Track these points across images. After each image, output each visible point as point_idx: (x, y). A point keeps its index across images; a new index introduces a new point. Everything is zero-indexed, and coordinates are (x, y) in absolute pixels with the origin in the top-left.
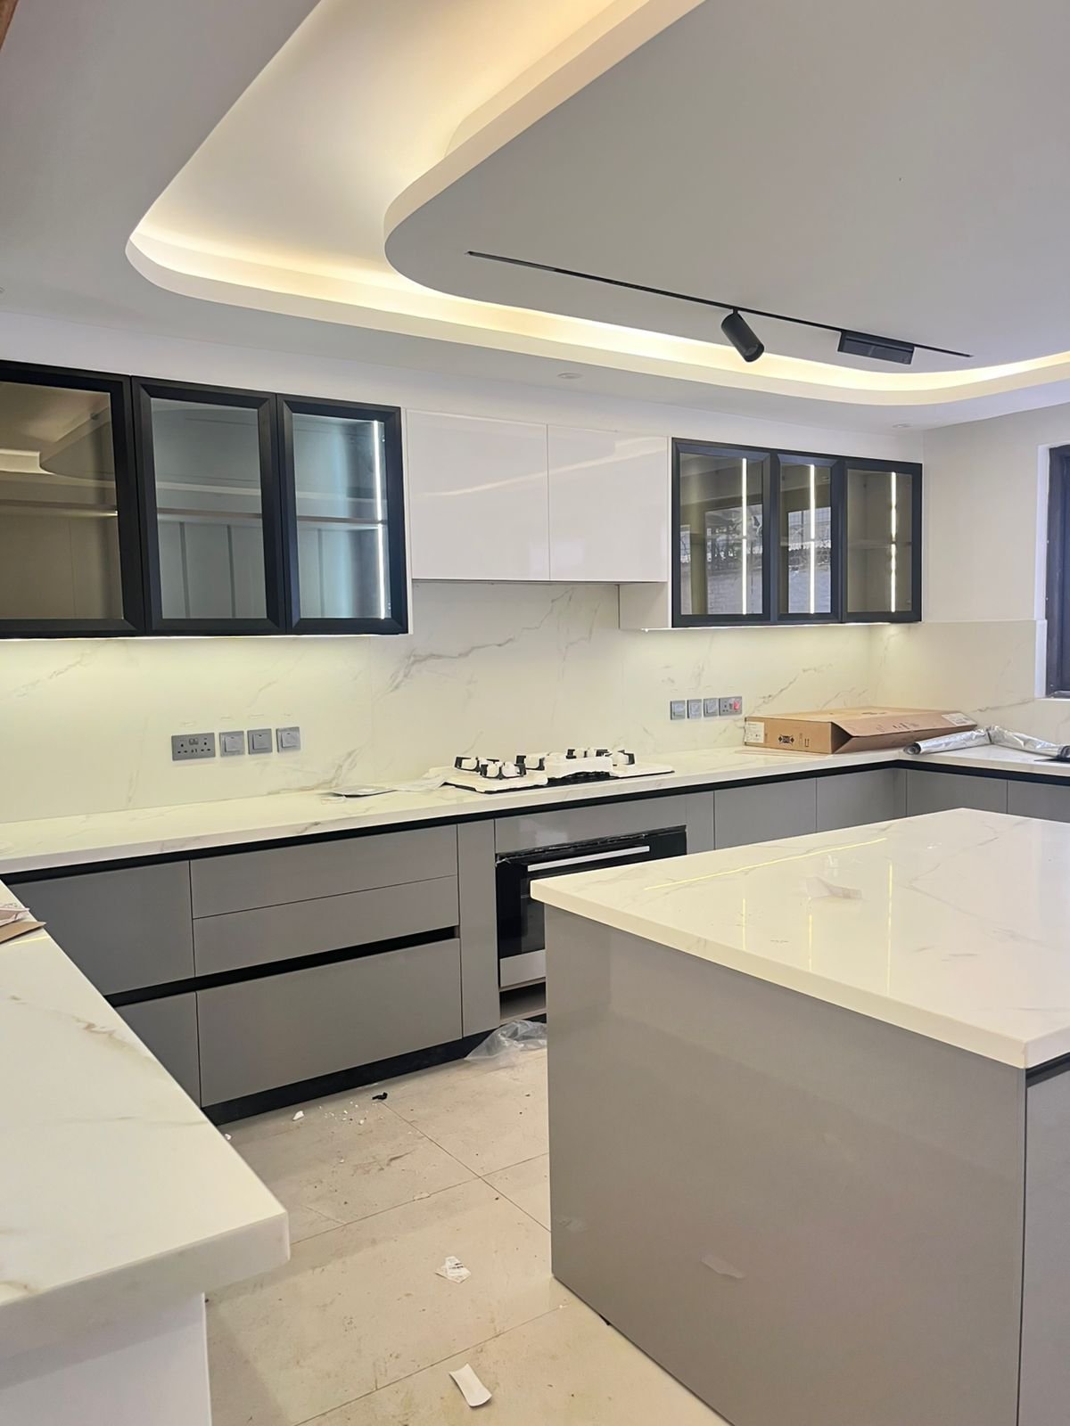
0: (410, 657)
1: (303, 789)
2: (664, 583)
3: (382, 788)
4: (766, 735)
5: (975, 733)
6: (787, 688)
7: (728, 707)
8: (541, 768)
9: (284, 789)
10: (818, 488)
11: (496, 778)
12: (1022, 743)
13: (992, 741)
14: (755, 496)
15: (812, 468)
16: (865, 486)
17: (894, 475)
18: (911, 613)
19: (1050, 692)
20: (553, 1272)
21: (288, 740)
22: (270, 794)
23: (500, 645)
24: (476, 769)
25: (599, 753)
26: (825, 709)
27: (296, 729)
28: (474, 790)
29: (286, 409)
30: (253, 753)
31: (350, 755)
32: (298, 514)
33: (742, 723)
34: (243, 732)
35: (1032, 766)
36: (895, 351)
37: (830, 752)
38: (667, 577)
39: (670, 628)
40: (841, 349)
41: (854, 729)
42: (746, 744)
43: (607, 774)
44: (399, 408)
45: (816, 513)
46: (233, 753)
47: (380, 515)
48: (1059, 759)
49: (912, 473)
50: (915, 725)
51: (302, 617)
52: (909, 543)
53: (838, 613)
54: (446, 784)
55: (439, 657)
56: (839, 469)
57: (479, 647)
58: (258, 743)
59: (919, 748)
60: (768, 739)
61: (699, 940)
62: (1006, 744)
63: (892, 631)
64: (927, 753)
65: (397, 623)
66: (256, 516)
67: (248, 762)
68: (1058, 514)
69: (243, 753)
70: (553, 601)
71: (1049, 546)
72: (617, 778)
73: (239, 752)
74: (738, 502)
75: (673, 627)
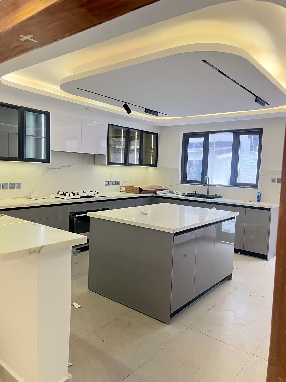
0: (47, 168)
1: (21, 198)
2: (106, 155)
3: (41, 198)
4: (125, 190)
5: (167, 190)
6: (129, 180)
7: (117, 183)
8: (78, 194)
9: (17, 197)
10: (137, 136)
11: (68, 196)
12: (176, 193)
13: (170, 192)
14: (124, 136)
15: (136, 132)
16: (147, 137)
17: (153, 135)
18: (155, 165)
19: (181, 183)
20: (88, 289)
21: (18, 186)
22: (13, 198)
23: (68, 166)
24: (63, 194)
25: (91, 192)
26: (137, 185)
27: (21, 183)
28: (64, 199)
29: (24, 110)
30: (10, 189)
31: (33, 190)
32: (26, 134)
33: (120, 187)
34: (8, 184)
35: (177, 197)
36: (155, 113)
37: (139, 193)
38: (106, 154)
39: (106, 165)
40: (145, 112)
41: (143, 189)
42: (121, 192)
43: (93, 196)
44: (50, 112)
45: (137, 142)
46: (5, 188)
47: (43, 136)
48: (182, 196)
49: (156, 135)
50: (155, 189)
51: (26, 158)
52: (155, 150)
53: (141, 164)
54: (56, 197)
55: (54, 168)
56: (142, 133)
57: (63, 167)
58: (11, 186)
59: (156, 193)
60: (126, 191)
61: (123, 220)
62: (173, 193)
63: (151, 168)
64: (158, 194)
65: (47, 160)
66: (17, 134)
67: (9, 190)
68: (184, 147)
69: (8, 189)
70: (80, 157)
71: (182, 153)
72: (95, 197)
73: (7, 188)
74: (120, 137)
75: (107, 165)
